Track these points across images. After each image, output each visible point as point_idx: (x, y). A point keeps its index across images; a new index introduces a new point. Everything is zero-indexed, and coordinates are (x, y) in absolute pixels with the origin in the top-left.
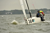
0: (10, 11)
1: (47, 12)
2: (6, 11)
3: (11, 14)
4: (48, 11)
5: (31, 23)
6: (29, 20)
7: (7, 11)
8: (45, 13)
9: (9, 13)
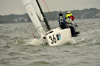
0: (23, 15)
1: (97, 15)
2: (15, 15)
3: (26, 22)
4: (98, 12)
5: (55, 42)
6: (50, 37)
7: (18, 16)
8: (94, 16)
9: (20, 19)
